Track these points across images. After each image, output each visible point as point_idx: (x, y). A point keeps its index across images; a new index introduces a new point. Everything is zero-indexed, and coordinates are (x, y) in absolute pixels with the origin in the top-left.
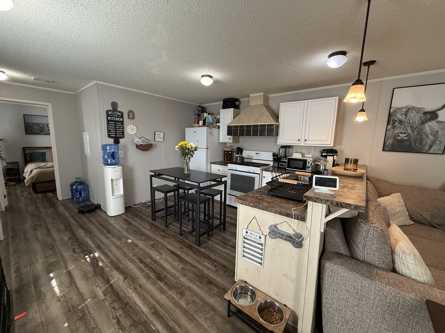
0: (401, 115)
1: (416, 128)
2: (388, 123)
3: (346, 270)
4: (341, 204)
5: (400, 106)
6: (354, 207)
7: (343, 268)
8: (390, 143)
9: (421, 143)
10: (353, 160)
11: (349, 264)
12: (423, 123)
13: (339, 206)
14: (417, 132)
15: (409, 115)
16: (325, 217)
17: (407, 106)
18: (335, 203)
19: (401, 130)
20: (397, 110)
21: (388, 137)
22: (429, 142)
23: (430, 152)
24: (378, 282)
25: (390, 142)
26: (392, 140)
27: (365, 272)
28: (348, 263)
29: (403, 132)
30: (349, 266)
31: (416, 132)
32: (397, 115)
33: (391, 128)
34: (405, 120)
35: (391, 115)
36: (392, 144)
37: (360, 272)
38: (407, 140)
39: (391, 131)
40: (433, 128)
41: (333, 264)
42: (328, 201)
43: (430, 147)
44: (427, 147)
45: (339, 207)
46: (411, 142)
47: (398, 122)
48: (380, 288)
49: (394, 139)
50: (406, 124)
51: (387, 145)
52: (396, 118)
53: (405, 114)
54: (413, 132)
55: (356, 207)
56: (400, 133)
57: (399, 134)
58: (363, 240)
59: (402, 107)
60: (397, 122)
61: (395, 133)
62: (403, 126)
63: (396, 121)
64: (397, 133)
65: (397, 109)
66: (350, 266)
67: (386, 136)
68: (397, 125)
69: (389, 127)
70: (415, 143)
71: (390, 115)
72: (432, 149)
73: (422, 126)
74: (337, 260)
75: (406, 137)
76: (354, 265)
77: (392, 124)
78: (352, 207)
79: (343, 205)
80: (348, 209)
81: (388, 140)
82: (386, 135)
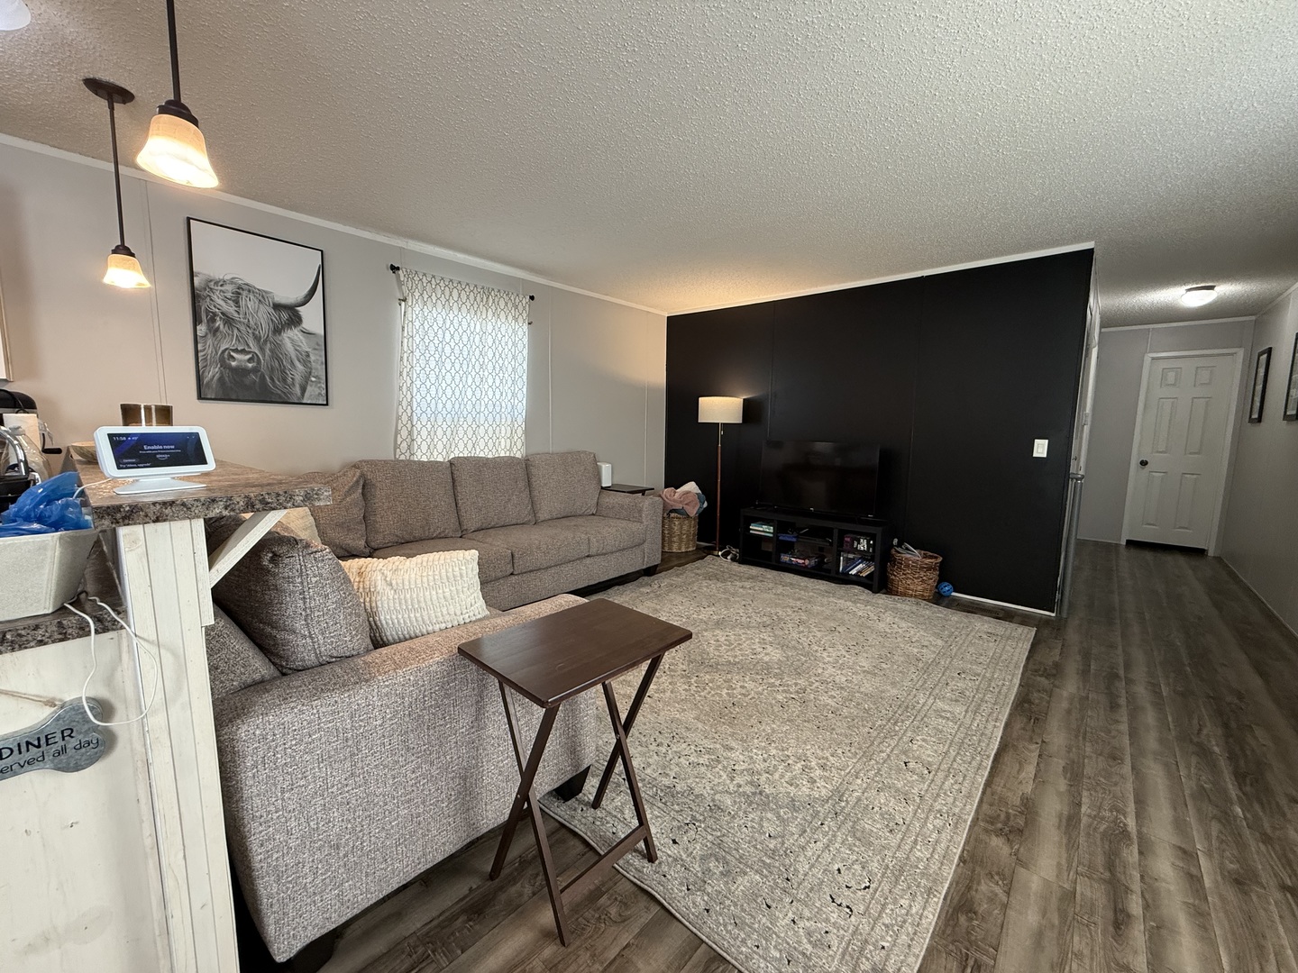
0: (226, 299)
1: (266, 341)
2: (196, 320)
3: (303, 705)
4: (264, 498)
5: (218, 275)
6: (301, 498)
7: (292, 705)
8: (214, 377)
9: (284, 380)
10: (153, 407)
11: (301, 686)
12: (277, 331)
13: (258, 506)
14: (270, 350)
15: (242, 303)
16: (210, 568)
17: (233, 278)
18: (241, 503)
19: (234, 344)
20: (212, 283)
21: (205, 359)
22: (298, 378)
23: (304, 401)
24: (380, 678)
25: (212, 373)
26: (217, 370)
27: (346, 677)
28: (297, 688)
29: (239, 349)
30: (304, 691)
31: (268, 352)
32: (214, 298)
33: (207, 334)
34: (236, 315)
35: (199, 296)
36: (221, 379)
37: (335, 684)
38: (255, 370)
39: (209, 342)
40: (299, 346)
41: (262, 714)
42: (214, 501)
43: (303, 390)
44: (297, 390)
45: (258, 510)
46: (263, 378)
47: (221, 318)
48: (387, 686)
49: (221, 366)
50: (243, 328)
51: (208, 383)
52: (215, 307)
53: (233, 301)
54: (262, 349)
55: (308, 496)
56: (233, 350)
57: (232, 354)
58: (300, 603)
59: (221, 277)
60: (218, 319)
61: (222, 349)
62: (236, 331)
63: (215, 314)
64: (226, 349)
65: (211, 281)
66: (305, 688)
67: (200, 354)
68: (221, 327)
69: (202, 329)
70: (272, 379)
71: (195, 297)
72: (307, 394)
73: (278, 338)
74: (265, 700)
75: (249, 361)
76: (313, 680)
77: (208, 321)
78: (296, 498)
79: (270, 500)
80: (285, 508)
81: (208, 368)
82: (197, 352)
